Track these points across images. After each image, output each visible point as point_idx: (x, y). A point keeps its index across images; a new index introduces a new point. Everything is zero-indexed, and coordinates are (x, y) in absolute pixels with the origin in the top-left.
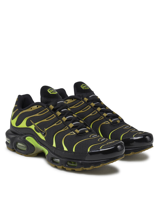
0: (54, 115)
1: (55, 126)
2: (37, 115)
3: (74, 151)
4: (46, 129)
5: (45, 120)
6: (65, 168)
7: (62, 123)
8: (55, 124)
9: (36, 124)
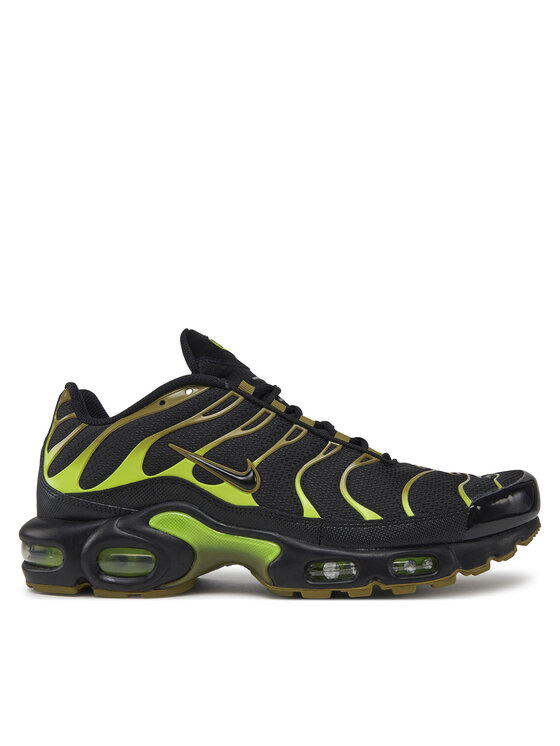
0: (265, 413)
1: (284, 446)
2: (199, 418)
3: (410, 513)
4: (256, 462)
5: (238, 432)
6: (390, 587)
7: (307, 434)
8: (283, 442)
9: (202, 452)
